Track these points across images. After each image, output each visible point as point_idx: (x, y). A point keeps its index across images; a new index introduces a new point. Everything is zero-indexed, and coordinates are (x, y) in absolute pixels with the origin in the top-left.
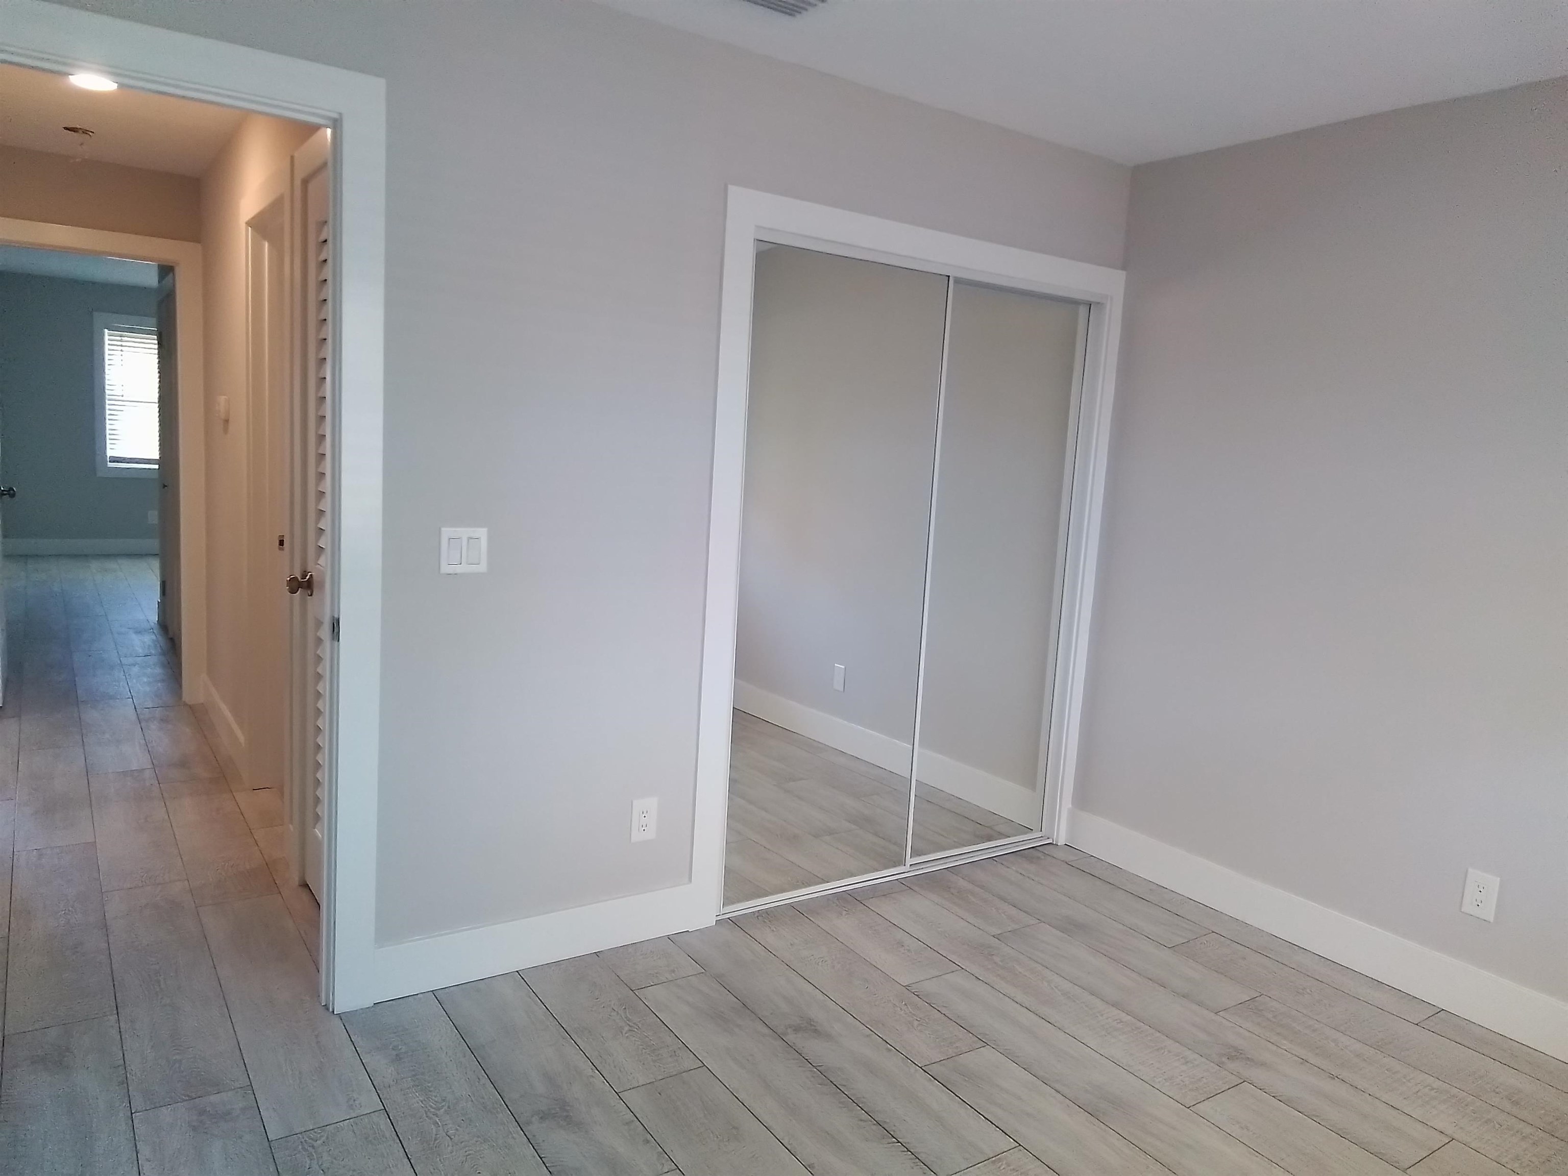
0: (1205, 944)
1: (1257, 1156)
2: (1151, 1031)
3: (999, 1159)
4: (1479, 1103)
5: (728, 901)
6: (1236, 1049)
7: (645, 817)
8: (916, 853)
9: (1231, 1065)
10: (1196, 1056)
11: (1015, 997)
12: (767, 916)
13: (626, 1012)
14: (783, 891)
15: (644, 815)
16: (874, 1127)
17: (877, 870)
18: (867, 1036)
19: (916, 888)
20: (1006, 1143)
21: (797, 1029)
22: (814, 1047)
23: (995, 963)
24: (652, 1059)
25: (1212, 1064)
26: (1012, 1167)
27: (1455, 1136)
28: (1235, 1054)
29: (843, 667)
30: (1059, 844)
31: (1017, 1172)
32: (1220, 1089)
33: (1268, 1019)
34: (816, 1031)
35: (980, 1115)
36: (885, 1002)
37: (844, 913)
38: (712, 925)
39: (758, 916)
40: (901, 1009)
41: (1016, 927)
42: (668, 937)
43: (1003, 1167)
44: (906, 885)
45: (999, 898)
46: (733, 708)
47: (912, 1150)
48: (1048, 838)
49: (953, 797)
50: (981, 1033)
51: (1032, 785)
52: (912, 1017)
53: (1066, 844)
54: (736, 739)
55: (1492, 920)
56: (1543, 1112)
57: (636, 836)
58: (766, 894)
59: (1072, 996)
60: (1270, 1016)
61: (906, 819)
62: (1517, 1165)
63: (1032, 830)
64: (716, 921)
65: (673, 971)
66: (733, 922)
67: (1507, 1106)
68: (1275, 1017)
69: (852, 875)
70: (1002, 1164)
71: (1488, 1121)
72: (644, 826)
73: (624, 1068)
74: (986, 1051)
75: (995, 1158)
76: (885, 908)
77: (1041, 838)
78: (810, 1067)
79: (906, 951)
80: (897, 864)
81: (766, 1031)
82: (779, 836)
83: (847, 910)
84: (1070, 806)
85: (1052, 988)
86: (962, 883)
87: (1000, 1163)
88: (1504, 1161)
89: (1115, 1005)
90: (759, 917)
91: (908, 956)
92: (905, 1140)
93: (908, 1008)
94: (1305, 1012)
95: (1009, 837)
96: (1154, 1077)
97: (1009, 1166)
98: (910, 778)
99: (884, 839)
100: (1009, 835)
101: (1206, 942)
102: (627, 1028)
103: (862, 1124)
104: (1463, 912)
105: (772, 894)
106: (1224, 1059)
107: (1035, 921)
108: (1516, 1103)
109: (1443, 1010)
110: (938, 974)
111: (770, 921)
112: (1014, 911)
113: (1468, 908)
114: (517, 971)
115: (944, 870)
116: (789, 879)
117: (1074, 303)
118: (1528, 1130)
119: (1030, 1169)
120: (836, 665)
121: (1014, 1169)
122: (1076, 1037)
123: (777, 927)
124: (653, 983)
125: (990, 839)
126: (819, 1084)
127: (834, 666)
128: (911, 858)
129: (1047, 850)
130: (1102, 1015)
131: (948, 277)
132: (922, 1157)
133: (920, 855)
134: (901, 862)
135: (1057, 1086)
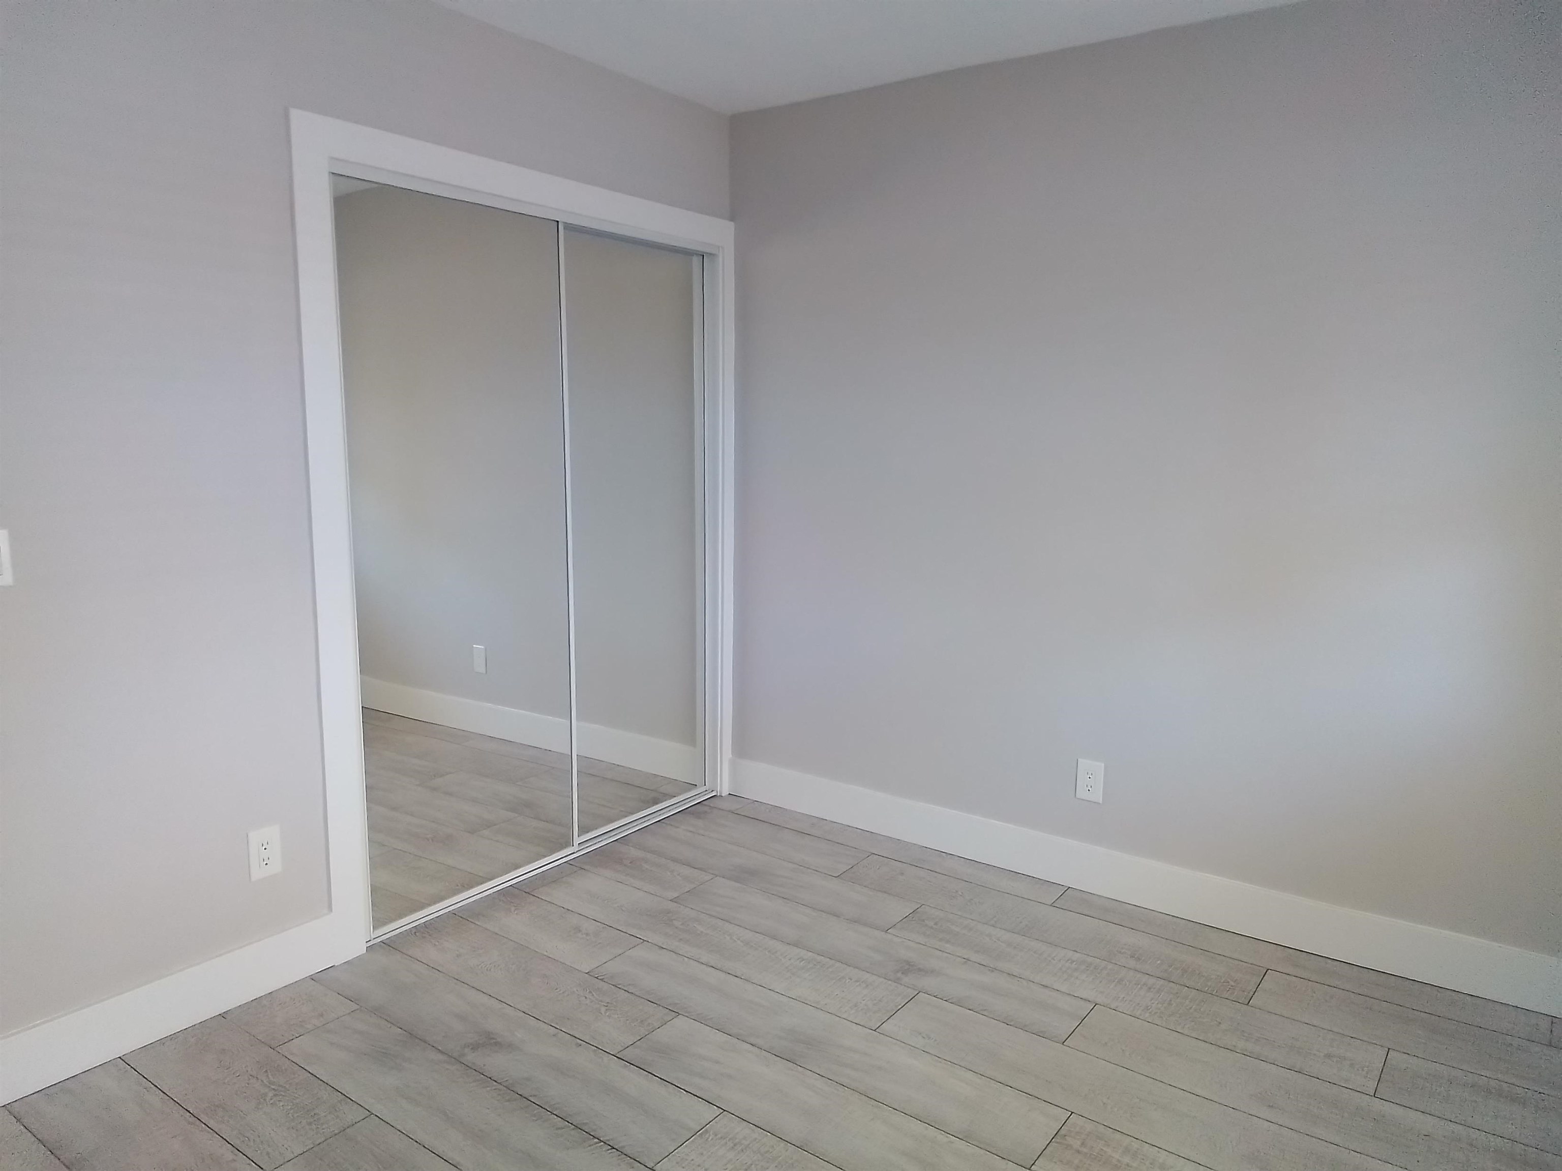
0: (867, 866)
1: (940, 1062)
2: (832, 962)
3: (706, 1130)
4: (1110, 966)
5: (378, 923)
6: (908, 963)
7: (265, 849)
8: (583, 830)
9: (906, 980)
10: (875, 977)
11: (700, 958)
12: (425, 930)
13: (267, 1076)
14: (442, 899)
15: (264, 848)
16: (573, 1132)
17: (545, 856)
18: (554, 1035)
19: (587, 867)
20: (710, 1112)
21: (475, 1047)
22: (495, 1062)
23: (676, 928)
24: (307, 1122)
25: (890, 982)
26: (719, 1136)
27: (1099, 1000)
28: (908, 968)
29: (483, 647)
30: (723, 795)
31: (725, 1140)
32: (900, 1004)
33: (932, 928)
34: (496, 1044)
35: (681, 1090)
36: (568, 995)
37: (513, 909)
38: (363, 953)
39: (415, 932)
40: (586, 998)
41: (693, 886)
42: (312, 978)
43: (711, 1138)
44: (576, 866)
45: (672, 860)
46: (362, 707)
47: (616, 1147)
48: (712, 791)
49: (614, 765)
50: (670, 1004)
51: (692, 741)
52: (599, 1004)
53: (730, 794)
54: (369, 740)
55: (1101, 802)
56: (1159, 962)
57: (258, 873)
58: (422, 907)
59: (755, 944)
60: (931, 924)
61: (570, 797)
62: (1147, 1015)
63: (696, 785)
64: (367, 947)
65: (322, 1015)
66: (388, 945)
67: (1132, 963)
68: (936, 924)
69: (517, 867)
70: (710, 1136)
71: (1120, 981)
72: (266, 859)
73: (273, 1141)
74: (680, 1022)
75: (701, 1131)
76: (558, 895)
77: (707, 792)
78: (495, 1086)
79: (584, 936)
80: (564, 845)
81: (441, 1057)
82: (430, 841)
83: (515, 905)
84: (731, 756)
85: (735, 941)
86: (634, 852)
87: (708, 1134)
88: (1138, 1014)
89: (796, 945)
90: (417, 934)
91: (587, 940)
92: (606, 1138)
93: (593, 995)
94: (959, 913)
95: (675, 797)
96: (841, 1007)
97: (716, 1135)
98: (570, 754)
99: (547, 822)
100: (674, 795)
101: (867, 865)
102: (271, 1094)
103: (560, 1132)
104: (1078, 799)
105: (430, 905)
106: (899, 975)
107: (711, 876)
108: (1138, 959)
109: (1069, 887)
110: (620, 952)
111: (430, 935)
112: (686, 871)
113: (1082, 793)
114: (120, 1057)
115: (614, 842)
116: (447, 884)
117: (687, 253)
118: (1152, 981)
119: (738, 1133)
120: (474, 646)
121: (721, 1138)
122: (763, 985)
123: (439, 941)
124: (298, 1034)
125: (656, 802)
126: (507, 1102)
127: (473, 647)
128: (578, 836)
129: (712, 803)
130: (785, 957)
131: (556, 223)
132: (627, 1150)
133: (588, 832)
134: (568, 843)
135: (752, 1040)
